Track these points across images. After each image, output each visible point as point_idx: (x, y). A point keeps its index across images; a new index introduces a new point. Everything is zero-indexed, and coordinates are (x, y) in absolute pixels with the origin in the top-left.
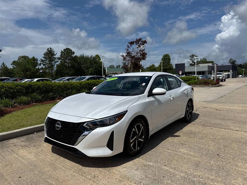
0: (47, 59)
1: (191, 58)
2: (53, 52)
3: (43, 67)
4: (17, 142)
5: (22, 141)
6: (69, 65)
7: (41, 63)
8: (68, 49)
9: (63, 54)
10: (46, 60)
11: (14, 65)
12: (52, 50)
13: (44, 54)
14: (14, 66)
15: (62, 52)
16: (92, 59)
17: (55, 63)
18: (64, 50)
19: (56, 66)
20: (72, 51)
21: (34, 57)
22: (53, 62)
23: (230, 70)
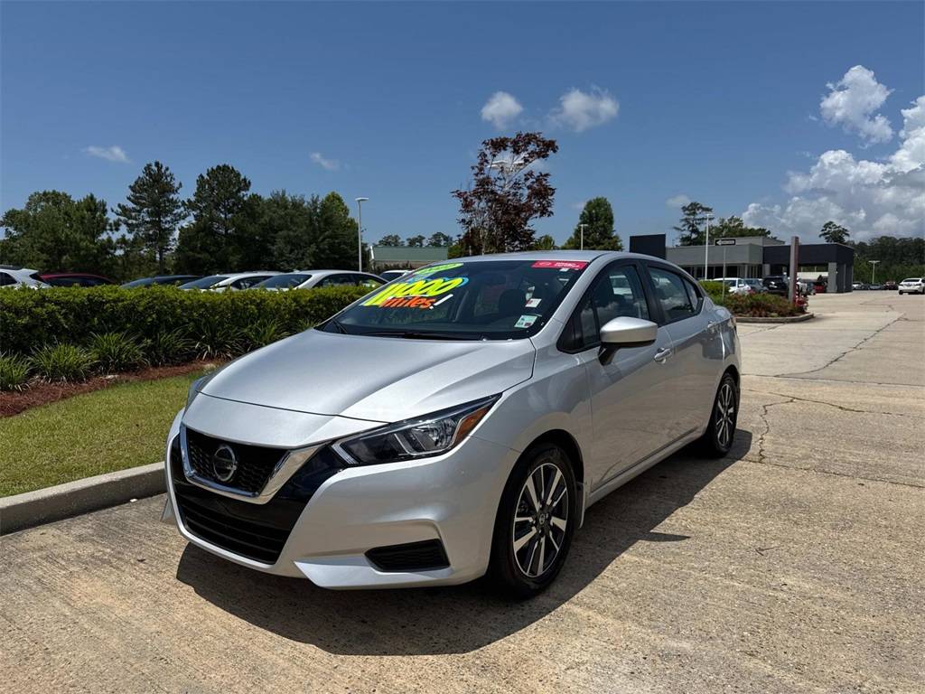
0: (143, 206)
1: (686, 217)
2: (169, 179)
3: (127, 238)
4: (56, 541)
5: (81, 539)
6: (226, 231)
7: (119, 220)
8: (225, 168)
9: (207, 187)
10: (138, 208)
11: (10, 226)
12: (163, 171)
13: (130, 187)
14: (11, 229)
15: (201, 181)
17: (176, 220)
18: (208, 175)
19: (176, 234)
20: (242, 177)
21: (92, 198)
22: (169, 219)
23: (830, 264)
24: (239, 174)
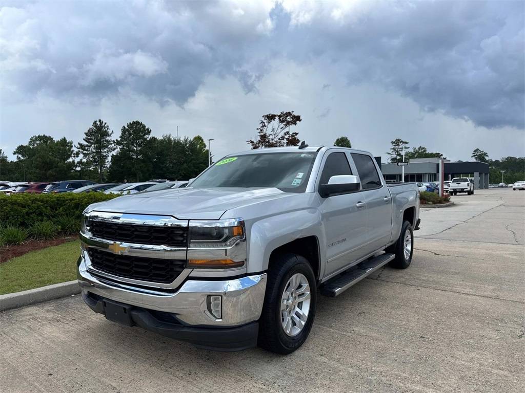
0: (92, 143)
1: (394, 147)
2: (106, 129)
3: (83, 161)
6: (137, 157)
7: (79, 151)
8: (137, 123)
9: (127, 133)
10: (89, 145)
11: (20, 154)
12: (103, 124)
13: (85, 133)
14: (20, 156)
15: (124, 130)
16: (188, 145)
17: (109, 151)
18: (128, 126)
19: (109, 159)
20: (147, 128)
21: (65, 139)
22: (105, 150)
23: (475, 173)
24: (145, 126)
